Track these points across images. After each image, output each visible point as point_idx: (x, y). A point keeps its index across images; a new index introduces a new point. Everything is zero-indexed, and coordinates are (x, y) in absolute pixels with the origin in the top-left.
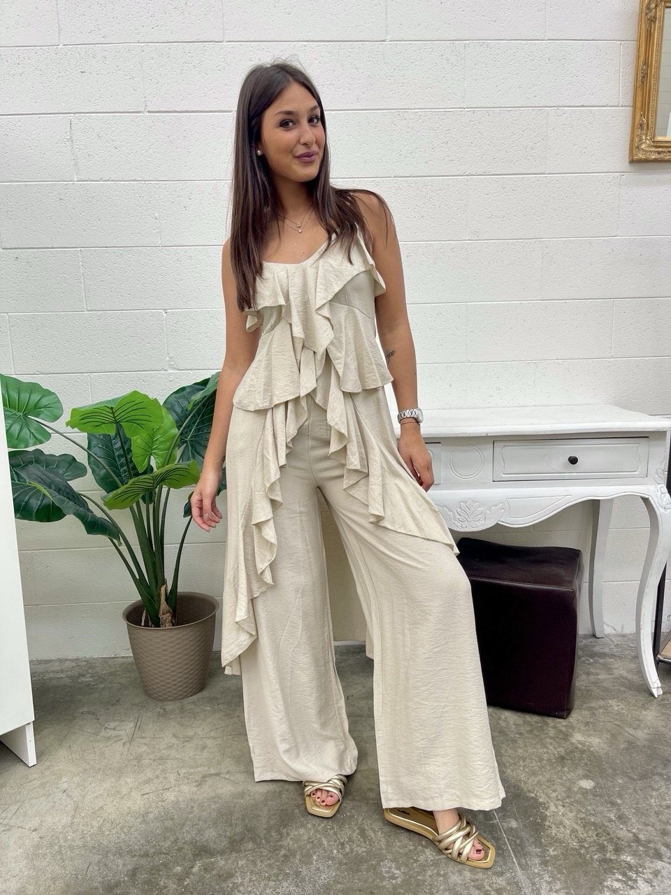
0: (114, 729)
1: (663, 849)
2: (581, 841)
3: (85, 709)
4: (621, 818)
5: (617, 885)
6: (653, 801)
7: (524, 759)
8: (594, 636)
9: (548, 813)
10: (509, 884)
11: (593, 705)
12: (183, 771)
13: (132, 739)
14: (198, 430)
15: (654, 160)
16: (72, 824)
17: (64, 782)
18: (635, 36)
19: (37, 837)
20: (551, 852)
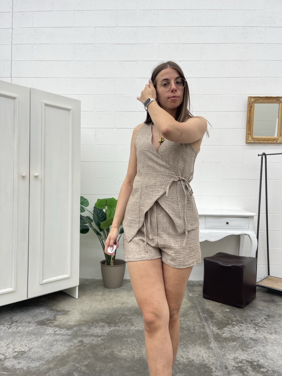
0: (97, 293)
1: (244, 322)
2: (223, 320)
3: (88, 289)
4: (235, 316)
5: (230, 327)
6: (245, 314)
7: (211, 305)
9: (215, 314)
10: (202, 325)
12: (117, 302)
13: (102, 295)
15: (253, 143)
16: (90, 309)
17: (86, 302)
18: (247, 111)
19: (81, 311)
20: (214, 321)
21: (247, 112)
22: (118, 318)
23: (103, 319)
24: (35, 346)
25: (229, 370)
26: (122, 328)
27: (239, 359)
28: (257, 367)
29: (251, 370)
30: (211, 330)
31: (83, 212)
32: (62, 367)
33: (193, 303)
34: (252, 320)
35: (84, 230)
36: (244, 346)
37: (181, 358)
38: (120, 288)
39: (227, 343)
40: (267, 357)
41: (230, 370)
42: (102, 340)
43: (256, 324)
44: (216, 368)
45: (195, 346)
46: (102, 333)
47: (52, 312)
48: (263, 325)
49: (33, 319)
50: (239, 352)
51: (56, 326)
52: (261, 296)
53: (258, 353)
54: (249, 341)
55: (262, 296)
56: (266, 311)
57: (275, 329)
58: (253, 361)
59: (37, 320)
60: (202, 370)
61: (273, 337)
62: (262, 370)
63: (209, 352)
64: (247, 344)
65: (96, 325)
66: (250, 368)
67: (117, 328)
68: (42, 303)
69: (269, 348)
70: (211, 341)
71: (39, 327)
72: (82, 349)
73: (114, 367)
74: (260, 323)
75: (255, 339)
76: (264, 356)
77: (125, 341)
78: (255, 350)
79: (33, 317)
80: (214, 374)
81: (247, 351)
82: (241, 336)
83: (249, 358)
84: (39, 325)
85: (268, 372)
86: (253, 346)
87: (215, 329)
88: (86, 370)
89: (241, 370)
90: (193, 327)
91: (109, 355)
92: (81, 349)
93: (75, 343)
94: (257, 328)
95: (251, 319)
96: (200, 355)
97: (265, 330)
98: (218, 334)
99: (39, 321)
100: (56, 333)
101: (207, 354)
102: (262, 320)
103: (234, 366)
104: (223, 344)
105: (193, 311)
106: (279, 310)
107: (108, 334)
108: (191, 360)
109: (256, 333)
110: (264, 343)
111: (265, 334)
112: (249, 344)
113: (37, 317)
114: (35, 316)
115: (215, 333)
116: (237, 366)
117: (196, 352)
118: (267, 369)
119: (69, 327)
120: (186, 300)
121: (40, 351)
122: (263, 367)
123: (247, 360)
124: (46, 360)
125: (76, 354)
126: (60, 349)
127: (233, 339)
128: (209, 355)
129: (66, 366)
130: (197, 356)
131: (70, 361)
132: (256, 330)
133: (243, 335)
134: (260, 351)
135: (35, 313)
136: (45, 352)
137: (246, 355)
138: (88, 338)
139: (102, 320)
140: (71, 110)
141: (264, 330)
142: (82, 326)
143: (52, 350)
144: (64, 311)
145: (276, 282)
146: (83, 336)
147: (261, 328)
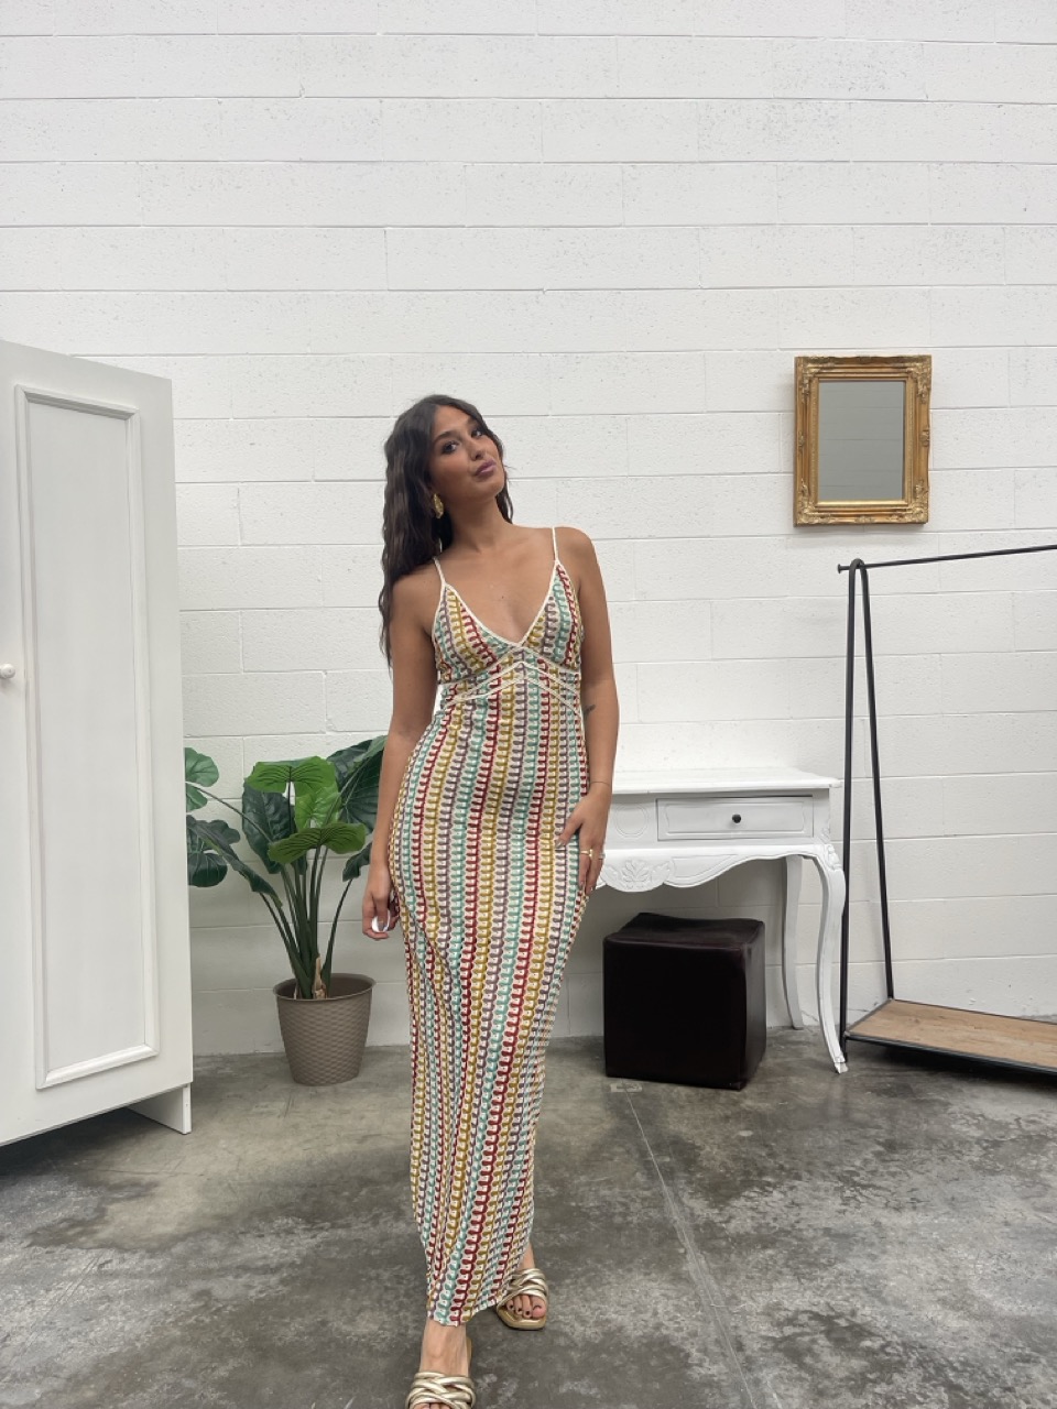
0: (266, 1107)
1: (805, 1175)
2: (728, 1170)
3: (231, 1093)
4: (772, 1155)
5: (752, 1194)
6: (806, 1144)
7: (688, 1119)
8: (793, 1027)
9: (702, 1153)
10: (654, 1194)
11: (769, 1080)
12: (343, 1134)
13: (286, 1113)
14: (356, 794)
15: (818, 524)
16: (237, 1170)
17: (222, 1143)
18: (792, 408)
19: (204, 1179)
20: (698, 1176)
21: (793, 414)
22: (346, 1193)
23: (290, 1204)
24: (23, 1324)
25: (748, 1353)
26: (357, 1230)
27: (786, 1310)
28: (846, 1334)
29: (828, 1347)
30: (687, 1210)
31: (199, 807)
32: (132, 1395)
33: (624, 1117)
34: (829, 1165)
35: (204, 875)
36: (803, 1263)
37: (576, 1325)
38: (354, 1080)
39: (744, 1253)
40: (884, 1295)
41: (753, 1351)
42: (283, 1282)
43: (847, 1179)
44: (705, 1351)
45: (629, 1276)
46: (282, 1256)
47: (89, 1191)
48: (870, 1180)
49: (14, 1223)
50: (784, 1285)
51: (105, 1245)
52: (864, 1072)
53: (851, 1283)
54: (822, 1241)
55: (867, 1076)
56: (879, 1127)
57: (913, 1190)
58: (833, 1314)
59: (30, 1227)
60: (653, 1363)
61: (906, 1219)
62: (867, 1343)
63: (679, 1291)
64: (812, 1252)
65: (259, 1230)
66: (822, 1341)
67: (342, 1233)
68: (50, 1161)
69: (890, 1262)
70: (685, 1253)
71: (41, 1250)
72: (207, 1320)
73: (328, 1380)
74: (860, 1172)
75: (841, 1231)
76: (875, 1291)
77: (371, 1279)
78: (841, 1274)
79: (17, 1214)
80: (697, 1373)
81: (811, 1280)
82: (793, 1226)
83: (820, 1304)
84: (41, 1245)
85: (888, 1350)
86: (836, 1258)
87: (700, 1207)
88: (220, 1398)
89: (792, 1351)
90: (623, 1204)
91: (310, 1334)
92: (203, 1321)
93: (179, 1302)
94: (848, 1193)
95: (829, 1159)
96: (645, 1306)
97: (877, 1199)
98: (709, 1224)
99: (38, 1229)
100: (106, 1272)
101: (671, 1302)
102: (866, 1161)
103: (768, 1338)
104: (728, 1261)
105: (622, 1146)
106: (927, 1122)
107: (305, 1259)
108: (613, 1328)
109: (844, 1211)
110: (872, 1245)
111: (878, 1212)
112: (822, 1250)
113: (30, 1216)
114: (23, 1210)
115: (701, 1221)
116: (776, 1334)
117: (631, 1296)
118: (884, 1339)
119: (155, 1245)
120: (599, 1109)
121: (44, 1342)
122: (871, 1335)
123: (811, 1312)
124: (65, 1373)
125: (183, 1342)
126: (122, 1329)
127: (764, 1239)
128: (676, 1306)
129: (145, 1392)
130: (633, 1311)
131: (161, 1372)
132: (846, 1201)
133: (798, 1222)
134: (859, 1277)
135: (22, 1200)
136: (63, 1346)
137: (809, 1293)
138: (230, 1278)
139: (285, 1209)
140: (134, 417)
141: (872, 1197)
142: (209, 1238)
143: (92, 1335)
144: (135, 1184)
145: (913, 1019)
146: (207, 1274)
147: (864, 1192)
